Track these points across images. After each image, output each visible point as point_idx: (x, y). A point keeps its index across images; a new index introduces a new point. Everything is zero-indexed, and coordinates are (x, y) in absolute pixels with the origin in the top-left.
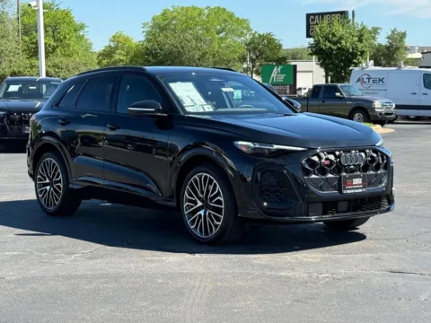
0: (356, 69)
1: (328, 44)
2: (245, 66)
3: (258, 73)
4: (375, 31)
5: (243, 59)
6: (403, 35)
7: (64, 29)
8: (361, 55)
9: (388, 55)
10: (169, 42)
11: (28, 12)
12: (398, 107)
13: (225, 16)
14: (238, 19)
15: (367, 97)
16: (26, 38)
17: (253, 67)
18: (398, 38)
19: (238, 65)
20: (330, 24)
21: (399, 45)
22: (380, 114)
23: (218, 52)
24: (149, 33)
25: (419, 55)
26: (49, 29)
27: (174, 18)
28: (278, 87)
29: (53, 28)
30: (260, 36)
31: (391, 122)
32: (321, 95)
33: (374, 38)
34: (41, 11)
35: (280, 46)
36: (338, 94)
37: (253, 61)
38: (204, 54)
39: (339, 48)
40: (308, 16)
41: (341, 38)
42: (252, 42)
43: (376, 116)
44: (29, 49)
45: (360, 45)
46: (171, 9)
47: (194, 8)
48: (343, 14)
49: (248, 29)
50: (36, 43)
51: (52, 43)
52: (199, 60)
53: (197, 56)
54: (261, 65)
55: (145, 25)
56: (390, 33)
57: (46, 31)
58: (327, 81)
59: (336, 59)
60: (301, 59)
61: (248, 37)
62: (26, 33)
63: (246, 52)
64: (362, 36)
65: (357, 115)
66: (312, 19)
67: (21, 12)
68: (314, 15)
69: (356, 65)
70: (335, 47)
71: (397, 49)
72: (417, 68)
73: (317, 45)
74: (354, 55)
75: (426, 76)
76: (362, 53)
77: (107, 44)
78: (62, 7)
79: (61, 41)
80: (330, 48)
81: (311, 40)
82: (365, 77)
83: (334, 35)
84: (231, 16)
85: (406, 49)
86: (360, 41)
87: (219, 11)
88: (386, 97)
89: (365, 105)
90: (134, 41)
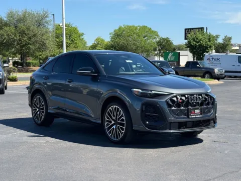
0: (207, 54)
1: (195, 43)
2: (156, 53)
3: (162, 56)
4: (217, 36)
5: (155, 49)
6: (230, 39)
7: (74, 36)
8: (210, 48)
9: (223, 48)
10: (122, 41)
11: (58, 28)
12: (226, 72)
13: (147, 30)
14: (153, 31)
15: (211, 67)
16: (58, 40)
17: (160, 53)
18: (228, 40)
19: (153, 52)
20: (195, 33)
21: (228, 43)
22: (218, 75)
23: (144, 46)
24: (112, 38)
25: (238, 48)
26: (68, 36)
27: (124, 31)
28: (171, 63)
29: (69, 36)
30: (163, 39)
31: (223, 78)
32: (190, 66)
33: (216, 40)
34: (65, 27)
35: (172, 43)
36: (198, 66)
37: (159, 50)
38: (137, 47)
39: (199, 45)
40: (186, 30)
41: (201, 40)
42: (159, 42)
43: (216, 76)
44: (58, 45)
45: (209, 43)
46: (123, 27)
47: (133, 26)
48: (202, 29)
49: (158, 36)
50: (62, 42)
51: (69, 42)
52: (135, 50)
53: (134, 48)
54: (164, 52)
55: (110, 33)
56: (224, 37)
57: (66, 37)
58: (194, 59)
59: (198, 50)
60: (182, 49)
61: (158, 39)
62: (57, 37)
63: (157, 46)
64: (210, 39)
65: (207, 75)
66: (187, 31)
67: (55, 28)
68: (189, 29)
69: (207, 52)
70: (198, 44)
71: (227, 45)
72: (235, 54)
73: (189, 43)
74: (207, 48)
75: (239, 57)
76: (210, 47)
77: (94, 42)
78: (74, 26)
79: (73, 41)
80: (195, 45)
81: (186, 41)
82: (211, 58)
83: (197, 39)
84: (150, 29)
85: (232, 45)
86: (209, 41)
87: (145, 27)
88: (221, 67)
89: (210, 71)
90: (106, 41)
